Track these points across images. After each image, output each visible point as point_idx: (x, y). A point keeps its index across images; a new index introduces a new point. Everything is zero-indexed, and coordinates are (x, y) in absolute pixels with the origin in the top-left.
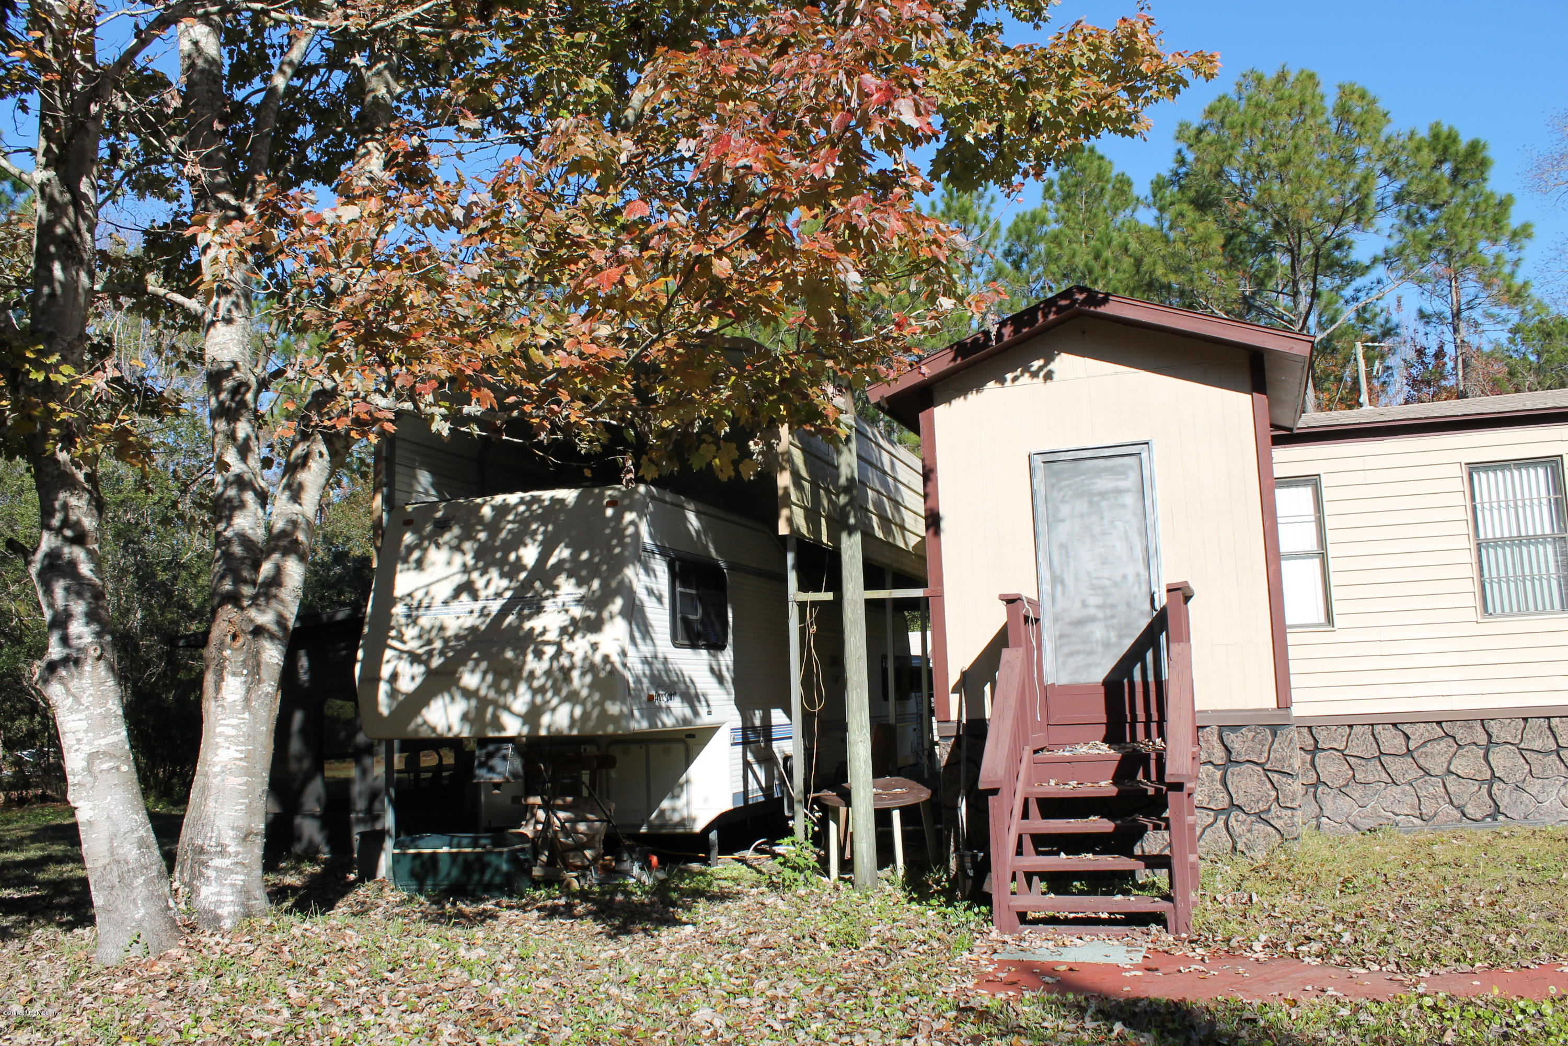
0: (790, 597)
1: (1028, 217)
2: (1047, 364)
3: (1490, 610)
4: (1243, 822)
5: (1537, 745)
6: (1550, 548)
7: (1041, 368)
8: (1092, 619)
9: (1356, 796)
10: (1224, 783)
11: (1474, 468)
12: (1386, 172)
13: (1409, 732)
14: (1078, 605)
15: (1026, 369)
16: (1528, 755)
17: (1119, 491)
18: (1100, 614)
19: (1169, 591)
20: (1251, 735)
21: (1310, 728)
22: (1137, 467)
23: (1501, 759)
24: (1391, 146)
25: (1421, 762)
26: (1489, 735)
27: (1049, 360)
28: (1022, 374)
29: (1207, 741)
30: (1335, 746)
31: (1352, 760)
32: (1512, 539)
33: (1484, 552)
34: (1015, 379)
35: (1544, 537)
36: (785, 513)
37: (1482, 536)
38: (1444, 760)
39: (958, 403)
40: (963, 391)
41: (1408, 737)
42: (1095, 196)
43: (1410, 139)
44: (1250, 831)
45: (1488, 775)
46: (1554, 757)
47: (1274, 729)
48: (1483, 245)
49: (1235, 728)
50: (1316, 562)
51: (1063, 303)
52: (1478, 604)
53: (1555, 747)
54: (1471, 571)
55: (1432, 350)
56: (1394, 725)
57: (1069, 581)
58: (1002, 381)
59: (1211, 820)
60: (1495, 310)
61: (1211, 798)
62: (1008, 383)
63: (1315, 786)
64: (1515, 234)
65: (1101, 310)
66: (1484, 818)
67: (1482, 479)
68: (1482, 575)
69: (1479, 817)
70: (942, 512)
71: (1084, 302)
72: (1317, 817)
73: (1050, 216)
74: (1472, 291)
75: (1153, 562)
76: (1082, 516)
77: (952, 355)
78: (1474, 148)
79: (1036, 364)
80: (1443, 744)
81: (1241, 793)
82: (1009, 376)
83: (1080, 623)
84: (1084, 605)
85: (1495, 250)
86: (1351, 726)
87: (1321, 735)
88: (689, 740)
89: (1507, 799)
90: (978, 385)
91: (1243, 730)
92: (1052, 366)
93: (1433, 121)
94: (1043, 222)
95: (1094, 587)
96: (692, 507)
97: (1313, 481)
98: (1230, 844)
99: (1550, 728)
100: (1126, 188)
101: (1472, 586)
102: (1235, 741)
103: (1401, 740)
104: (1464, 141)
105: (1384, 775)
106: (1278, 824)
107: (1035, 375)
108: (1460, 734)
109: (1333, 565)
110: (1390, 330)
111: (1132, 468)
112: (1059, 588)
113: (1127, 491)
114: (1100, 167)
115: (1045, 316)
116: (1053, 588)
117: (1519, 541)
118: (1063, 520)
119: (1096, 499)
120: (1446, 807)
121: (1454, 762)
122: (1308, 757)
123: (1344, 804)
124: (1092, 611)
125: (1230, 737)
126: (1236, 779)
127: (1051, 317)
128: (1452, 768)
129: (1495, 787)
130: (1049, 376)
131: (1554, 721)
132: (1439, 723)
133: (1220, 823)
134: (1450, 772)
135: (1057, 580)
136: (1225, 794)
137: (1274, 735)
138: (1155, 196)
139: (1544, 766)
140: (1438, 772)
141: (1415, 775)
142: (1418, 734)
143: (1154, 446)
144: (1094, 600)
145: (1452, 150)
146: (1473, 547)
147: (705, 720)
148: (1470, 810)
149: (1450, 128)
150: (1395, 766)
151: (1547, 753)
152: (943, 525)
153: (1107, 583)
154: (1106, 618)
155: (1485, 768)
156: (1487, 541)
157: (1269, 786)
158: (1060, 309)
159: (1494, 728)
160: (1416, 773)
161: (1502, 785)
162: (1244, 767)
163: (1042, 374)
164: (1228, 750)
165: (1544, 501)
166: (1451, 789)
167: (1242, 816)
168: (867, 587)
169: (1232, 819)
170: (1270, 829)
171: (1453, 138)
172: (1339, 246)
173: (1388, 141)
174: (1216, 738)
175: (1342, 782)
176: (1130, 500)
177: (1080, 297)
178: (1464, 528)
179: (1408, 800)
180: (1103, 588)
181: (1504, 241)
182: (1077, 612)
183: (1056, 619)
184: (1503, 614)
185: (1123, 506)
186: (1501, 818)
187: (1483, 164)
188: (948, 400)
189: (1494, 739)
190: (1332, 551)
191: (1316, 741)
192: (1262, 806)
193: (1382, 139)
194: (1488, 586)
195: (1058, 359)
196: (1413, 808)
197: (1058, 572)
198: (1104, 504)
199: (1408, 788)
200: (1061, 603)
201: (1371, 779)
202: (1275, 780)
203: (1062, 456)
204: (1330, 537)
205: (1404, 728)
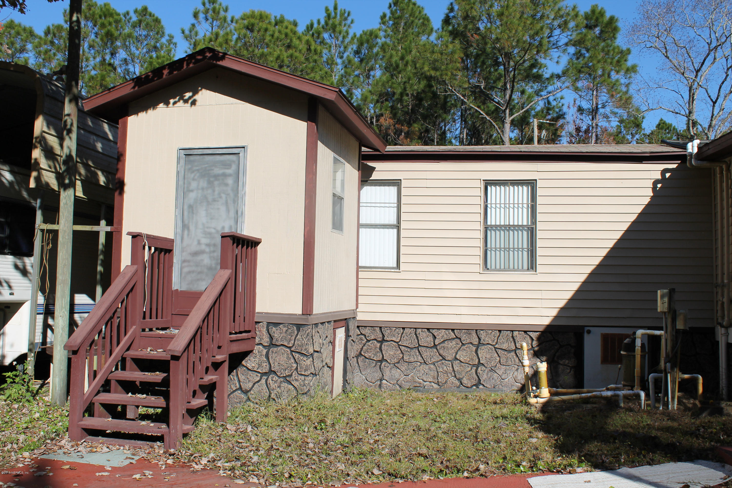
0: (37, 226)
1: (368, 33)
2: (194, 95)
3: (489, 266)
4: (276, 382)
5: (505, 346)
6: (525, 233)
7: (190, 98)
8: (202, 252)
9: (403, 369)
10: (267, 356)
11: (488, 183)
12: (559, 26)
13: (435, 334)
14: (195, 243)
15: (182, 98)
16: (499, 351)
17: (225, 175)
18: (207, 250)
19: (222, 237)
20: (285, 329)
21: (380, 328)
22: (237, 162)
23: (484, 353)
24: (561, 13)
25: (441, 352)
26: (480, 339)
27: (195, 92)
28: (179, 101)
29: (260, 331)
30: (394, 339)
31: (403, 348)
32: (505, 226)
33: (489, 232)
34: (175, 103)
35: (522, 226)
36: (34, 174)
37: (489, 223)
38: (453, 352)
39: (142, 115)
40: (145, 108)
41: (435, 337)
42: (408, 25)
43: (573, 10)
44: (279, 387)
45: (476, 362)
46: (513, 354)
47: (299, 326)
48: (613, 73)
49: (276, 324)
50: (395, 231)
51: (199, 57)
52: (482, 262)
53: (514, 348)
54: (480, 243)
55: (584, 128)
56: (428, 329)
57: (192, 228)
58: (167, 104)
59: (258, 379)
60: (616, 110)
61: (260, 365)
62: (171, 105)
63: (381, 361)
64: (628, 70)
65: (220, 63)
66: (472, 387)
67: (492, 190)
68: (486, 245)
69: (469, 385)
70: (126, 180)
71: (210, 58)
72: (381, 380)
73: (382, 34)
74: (605, 99)
75: (240, 220)
76: (203, 189)
77: (133, 85)
78: (612, 20)
79: (188, 95)
80: (454, 342)
81: (276, 364)
82: (172, 101)
83: (196, 254)
84: (199, 243)
85: (617, 76)
86: (404, 328)
87: (387, 332)
88: (7, 310)
89: (485, 376)
90: (154, 105)
91: (281, 326)
92: (196, 97)
93: (594, 3)
94: (376, 37)
95: (205, 233)
96: (5, 168)
97: (396, 183)
98: (267, 394)
99: (513, 337)
100: (426, 22)
101: (480, 252)
102: (276, 332)
103: (431, 338)
104: (608, 16)
105: (420, 358)
106: (296, 384)
107: (186, 101)
108: (464, 337)
109: (403, 233)
110: (562, 115)
111: (234, 162)
112: (186, 232)
113: (230, 175)
114: (412, 9)
115: (188, 65)
116: (183, 231)
117: (508, 228)
118: (192, 191)
119: (212, 179)
120: (453, 379)
121: (459, 353)
122: (378, 345)
123: (396, 373)
124: (203, 247)
125: (273, 329)
126: (274, 355)
127: (191, 65)
128: (458, 357)
129: (479, 369)
130: (194, 103)
131: (516, 333)
132: (453, 330)
133: (263, 381)
134: (456, 359)
135: (185, 227)
136: (267, 364)
137: (298, 330)
138: (443, 28)
139: (507, 359)
140: (449, 358)
141: (437, 359)
142: (441, 335)
143: (249, 150)
144: (204, 241)
145: (600, 20)
146: (482, 229)
147: (15, 298)
148: (465, 381)
149: (602, 8)
150: (427, 353)
151: (510, 351)
152: (126, 188)
153: (213, 231)
154: (211, 252)
155: (475, 358)
156: (491, 226)
157: (293, 361)
158: (197, 61)
159: (483, 334)
160: (437, 358)
161: (483, 368)
162: (279, 348)
163: (190, 101)
164: (271, 338)
165: (525, 206)
166: (456, 369)
167: (276, 378)
168: (75, 222)
169: (270, 379)
170: (290, 387)
171: (602, 14)
172: (533, 66)
173: (559, 9)
174: (265, 329)
175: (396, 360)
176: (230, 181)
177: (208, 55)
178: (480, 218)
179: (432, 373)
180: (210, 234)
181: (622, 73)
182: (194, 248)
183: (183, 250)
184: (496, 270)
185: (227, 185)
186: (481, 387)
187: (616, 30)
188: (136, 112)
189: (482, 341)
190: (403, 225)
191: (384, 336)
192: (287, 373)
193: (556, 8)
194: (489, 253)
195: (200, 93)
196: (434, 378)
197: (186, 222)
198: (216, 183)
199: (432, 366)
200: (187, 241)
201: (412, 359)
202: (296, 358)
203: (196, 152)
204: (403, 217)
205: (433, 331)
